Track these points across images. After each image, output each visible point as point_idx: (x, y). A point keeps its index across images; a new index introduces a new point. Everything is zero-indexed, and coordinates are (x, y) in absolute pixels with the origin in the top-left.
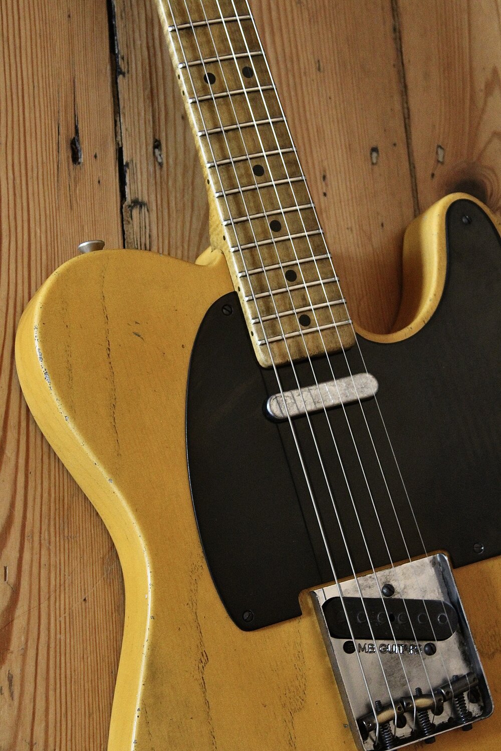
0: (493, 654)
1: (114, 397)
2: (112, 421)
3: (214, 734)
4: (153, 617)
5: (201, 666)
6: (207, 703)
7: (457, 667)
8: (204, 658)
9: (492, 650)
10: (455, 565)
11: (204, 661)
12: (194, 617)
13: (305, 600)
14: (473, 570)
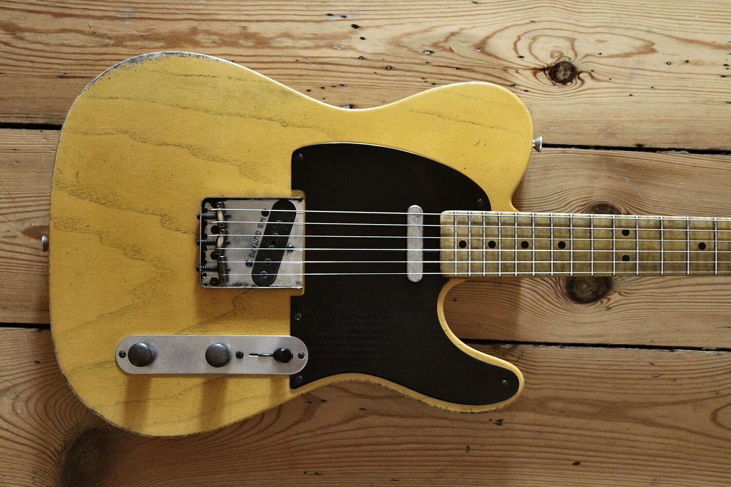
0: (235, 305)
1: (445, 118)
2: (432, 113)
3: (242, 117)
4: (315, 102)
5: (282, 121)
6: (261, 118)
7: (234, 276)
8: (285, 124)
9: (237, 304)
10: (293, 299)
11: (284, 124)
12: (309, 126)
13: (300, 194)
14: (287, 309)
